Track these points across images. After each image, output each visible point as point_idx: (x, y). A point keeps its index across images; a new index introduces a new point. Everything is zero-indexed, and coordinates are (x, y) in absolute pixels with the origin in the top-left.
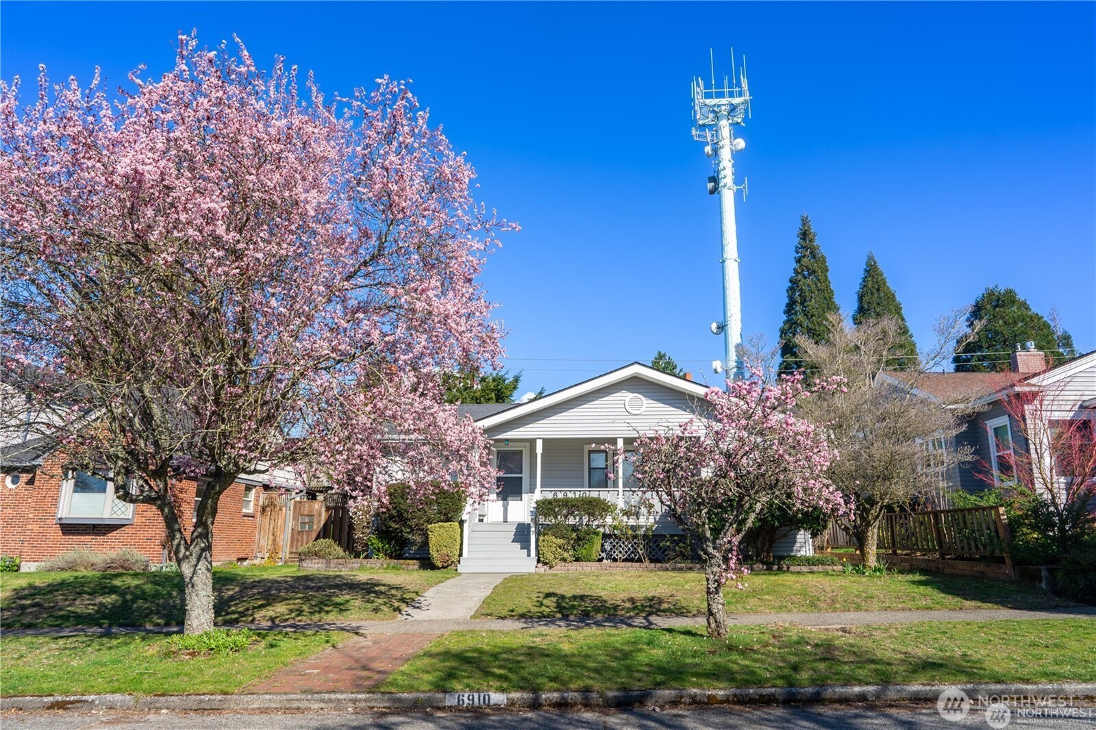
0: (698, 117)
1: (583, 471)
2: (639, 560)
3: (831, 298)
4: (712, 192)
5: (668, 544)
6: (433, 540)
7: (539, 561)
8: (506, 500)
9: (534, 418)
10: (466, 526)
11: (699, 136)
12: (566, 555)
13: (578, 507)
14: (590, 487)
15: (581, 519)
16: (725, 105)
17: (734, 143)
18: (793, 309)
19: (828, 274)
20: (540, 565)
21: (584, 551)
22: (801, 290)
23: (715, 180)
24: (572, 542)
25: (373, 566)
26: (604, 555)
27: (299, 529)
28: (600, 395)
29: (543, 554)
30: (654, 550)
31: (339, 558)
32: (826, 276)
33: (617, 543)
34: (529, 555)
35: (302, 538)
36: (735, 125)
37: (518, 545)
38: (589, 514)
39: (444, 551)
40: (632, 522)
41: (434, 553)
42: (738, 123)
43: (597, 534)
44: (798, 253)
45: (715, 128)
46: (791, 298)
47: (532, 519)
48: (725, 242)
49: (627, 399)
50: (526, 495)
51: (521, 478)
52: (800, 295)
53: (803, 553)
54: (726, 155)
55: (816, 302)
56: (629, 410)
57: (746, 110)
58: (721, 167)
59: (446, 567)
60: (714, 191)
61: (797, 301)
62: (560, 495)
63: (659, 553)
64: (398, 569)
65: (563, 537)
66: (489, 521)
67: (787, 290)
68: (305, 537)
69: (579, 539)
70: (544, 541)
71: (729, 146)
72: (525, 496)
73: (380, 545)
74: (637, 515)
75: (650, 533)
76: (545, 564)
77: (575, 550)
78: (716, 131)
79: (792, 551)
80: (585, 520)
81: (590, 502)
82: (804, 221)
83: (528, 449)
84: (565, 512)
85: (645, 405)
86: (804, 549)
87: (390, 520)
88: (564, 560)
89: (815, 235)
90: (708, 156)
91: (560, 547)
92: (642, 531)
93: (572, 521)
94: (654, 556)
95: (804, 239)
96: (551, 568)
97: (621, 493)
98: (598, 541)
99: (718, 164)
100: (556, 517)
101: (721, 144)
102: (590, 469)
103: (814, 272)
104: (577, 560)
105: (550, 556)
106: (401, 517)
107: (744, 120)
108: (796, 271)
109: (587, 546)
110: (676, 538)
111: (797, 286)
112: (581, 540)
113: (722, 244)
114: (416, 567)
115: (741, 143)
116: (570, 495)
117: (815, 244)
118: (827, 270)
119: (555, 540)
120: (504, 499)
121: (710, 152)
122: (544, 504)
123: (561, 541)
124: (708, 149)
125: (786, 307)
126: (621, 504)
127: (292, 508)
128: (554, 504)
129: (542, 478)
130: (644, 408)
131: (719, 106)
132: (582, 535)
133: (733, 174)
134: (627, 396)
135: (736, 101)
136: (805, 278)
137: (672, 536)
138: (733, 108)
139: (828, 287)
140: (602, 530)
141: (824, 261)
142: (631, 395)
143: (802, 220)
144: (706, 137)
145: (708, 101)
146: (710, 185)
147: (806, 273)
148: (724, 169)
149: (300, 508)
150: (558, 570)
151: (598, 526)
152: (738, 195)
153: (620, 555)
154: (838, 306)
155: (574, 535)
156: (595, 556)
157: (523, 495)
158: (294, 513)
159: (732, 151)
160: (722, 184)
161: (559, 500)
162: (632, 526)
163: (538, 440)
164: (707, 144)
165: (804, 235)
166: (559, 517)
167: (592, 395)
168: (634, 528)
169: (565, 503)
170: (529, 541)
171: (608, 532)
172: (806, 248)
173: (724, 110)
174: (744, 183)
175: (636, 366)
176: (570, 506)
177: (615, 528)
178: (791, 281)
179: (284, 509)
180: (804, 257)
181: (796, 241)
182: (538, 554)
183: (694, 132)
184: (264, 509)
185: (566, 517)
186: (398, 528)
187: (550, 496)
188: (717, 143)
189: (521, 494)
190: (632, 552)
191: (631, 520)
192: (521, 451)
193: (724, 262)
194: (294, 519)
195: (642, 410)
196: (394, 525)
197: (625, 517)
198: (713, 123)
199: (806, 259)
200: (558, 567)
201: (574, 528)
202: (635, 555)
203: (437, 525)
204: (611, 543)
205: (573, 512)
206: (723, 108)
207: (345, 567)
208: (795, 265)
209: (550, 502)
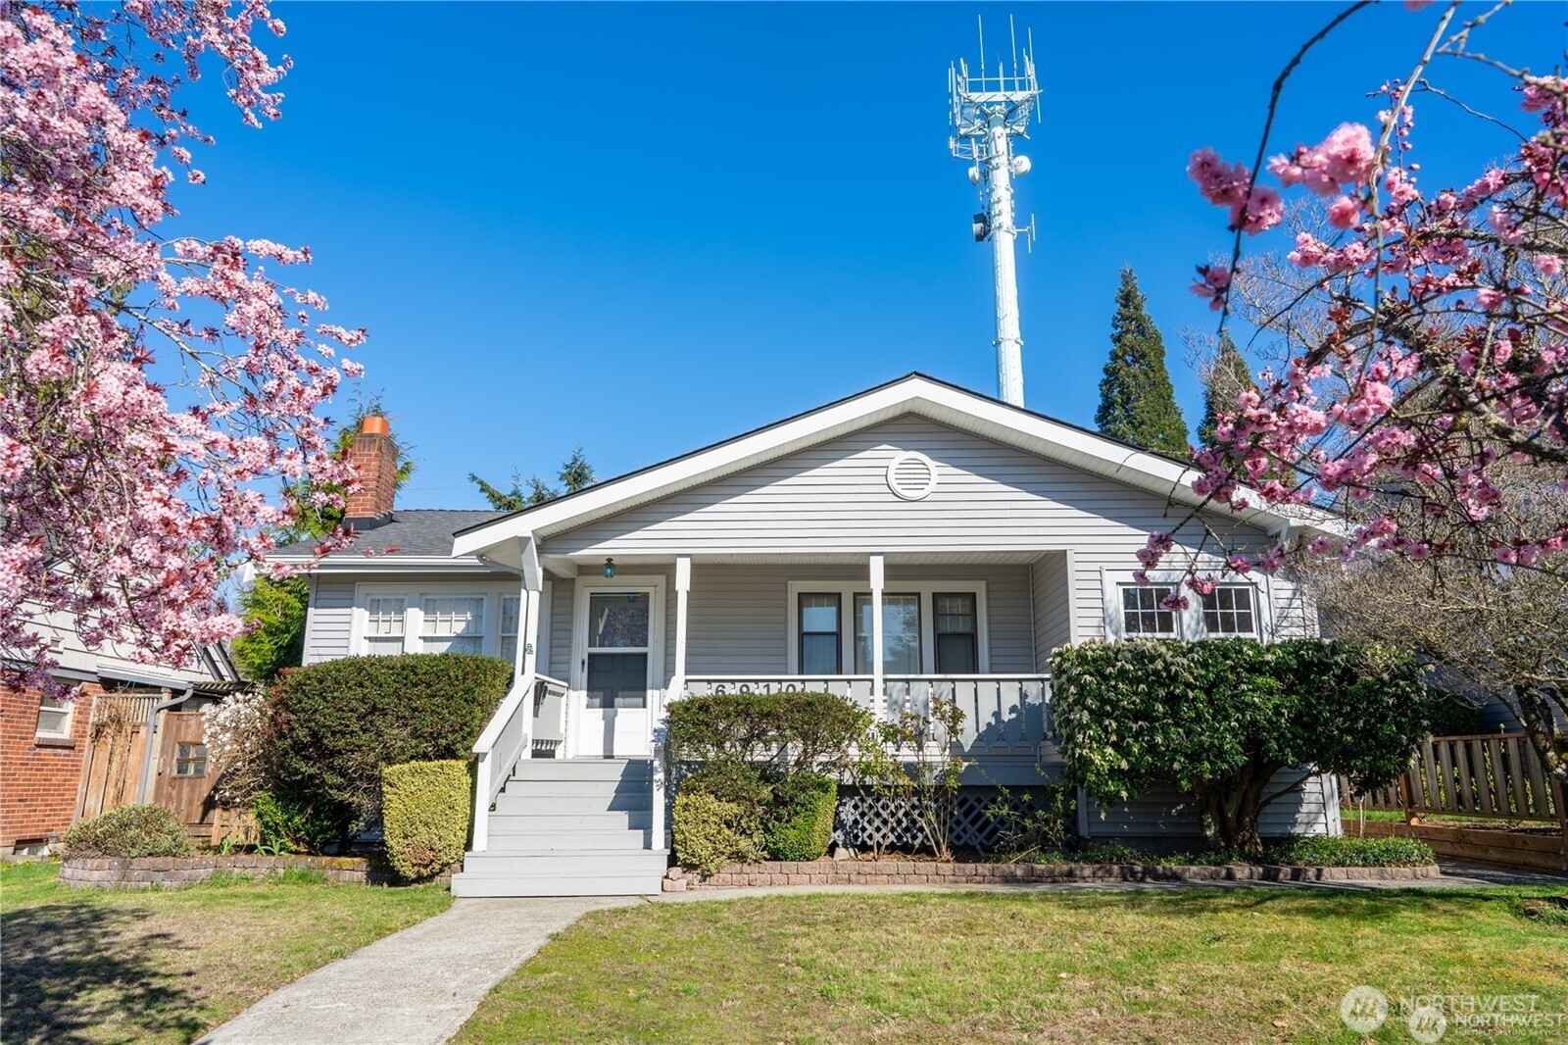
0: (958, 123)
1: (785, 639)
2: (926, 851)
3: (1170, 397)
4: (980, 238)
5: (1005, 811)
6: (395, 808)
7: (673, 861)
8: (612, 706)
9: (671, 508)
10: (484, 769)
11: (961, 150)
12: (744, 844)
13: (778, 718)
14: (801, 672)
15: (783, 748)
16: (999, 103)
17: (1015, 162)
18: (1110, 414)
19: (1165, 360)
20: (676, 872)
21: (791, 833)
22: (1122, 385)
23: (984, 219)
24: (759, 810)
25: (249, 873)
26: (839, 836)
27: (175, 773)
28: (829, 455)
29: (685, 842)
30: (958, 823)
31: (158, 855)
32: (1162, 362)
33: (871, 807)
34: (648, 845)
35: (180, 793)
36: (1015, 138)
37: (623, 817)
38: (805, 737)
39: (423, 836)
40: (907, 754)
41: (394, 843)
42: (1019, 134)
43: (824, 787)
44: (1116, 327)
45: (985, 141)
46: (1105, 396)
47: (657, 751)
48: (1000, 314)
49: (894, 465)
50: (656, 693)
51: (645, 655)
52: (1120, 392)
53: (1320, 829)
54: (1001, 180)
55: (1146, 403)
56: (898, 489)
57: (1033, 113)
58: (994, 198)
59: (431, 877)
60: (984, 236)
61: (1116, 401)
62: (732, 690)
63: (972, 830)
64: (313, 882)
65: (736, 799)
66: (570, 756)
67: (1101, 385)
68: (186, 790)
69: (778, 801)
70: (686, 807)
71: (1007, 169)
72: (652, 695)
73: (280, 818)
74: (919, 738)
75: (952, 782)
76: (690, 867)
77: (767, 830)
78: (986, 143)
79: (1294, 824)
80: (794, 750)
81: (810, 704)
82: (1126, 279)
83: (662, 590)
84: (743, 732)
85: (935, 479)
86: (1322, 819)
87: (297, 753)
88: (740, 857)
89: (1143, 299)
90: (974, 182)
91: (729, 825)
92: (929, 780)
93: (760, 754)
94: (959, 837)
95: (1126, 306)
96: (704, 877)
97: (879, 686)
98: (827, 804)
99: (989, 195)
100: (720, 745)
101: (994, 162)
102: (802, 635)
103: (1143, 356)
104: (776, 856)
105: (702, 848)
106: (317, 748)
107: (1028, 129)
108: (1115, 357)
109: (798, 820)
110: (1026, 797)
111: (1117, 379)
112: (785, 804)
113: (996, 317)
114: (360, 875)
115: (1024, 163)
116: (759, 690)
117: (1143, 313)
118: (1162, 354)
119: (715, 805)
120: (608, 704)
121: (977, 177)
122: (687, 709)
123: (733, 808)
124: (974, 172)
125: (1099, 411)
126: (881, 713)
127: (160, 729)
128: (715, 710)
129: (688, 655)
130: (932, 486)
131: (990, 104)
132: (787, 791)
133: (1012, 210)
134: (893, 459)
135: (1018, 96)
136: (1128, 365)
137: (1017, 790)
138: (1012, 109)
139: (1165, 379)
140: (834, 776)
141: (1159, 339)
142: (902, 455)
143: (1123, 276)
144: (971, 152)
145: (976, 97)
146: (977, 227)
147: (1129, 359)
148: (999, 201)
149: (179, 728)
150: (725, 884)
151: (826, 767)
152: (1019, 243)
153: (877, 837)
154: (1179, 411)
155: (766, 792)
156: (819, 843)
157: (649, 692)
158: (164, 739)
159: (1011, 174)
160: (994, 225)
161: (725, 701)
162: (908, 765)
163: (680, 561)
164: (972, 163)
165: (1127, 299)
166: (728, 745)
167: (805, 455)
168: (912, 770)
169: (744, 708)
170: (649, 807)
171: (848, 779)
172: (1130, 319)
173: (1000, 110)
174: (1029, 224)
175: (917, 382)
176: (759, 716)
177: (867, 770)
178: (1106, 370)
179: (143, 730)
180: (1127, 332)
181: (1116, 308)
182: (671, 842)
183: (952, 144)
184: (99, 732)
185: (746, 742)
186: (311, 777)
187: (704, 691)
188: (987, 162)
189: (645, 689)
190: (907, 830)
191: (904, 751)
192: (646, 596)
193: (998, 344)
194: (163, 751)
195: (928, 489)
196: (307, 769)
197: (890, 744)
198: (981, 133)
199: (1129, 336)
200: (724, 876)
201: (767, 774)
202: (914, 837)
203: (406, 767)
204: (856, 807)
205: (764, 732)
206: (998, 107)
207: (172, 878)
208: (1113, 347)
209: (704, 706)
